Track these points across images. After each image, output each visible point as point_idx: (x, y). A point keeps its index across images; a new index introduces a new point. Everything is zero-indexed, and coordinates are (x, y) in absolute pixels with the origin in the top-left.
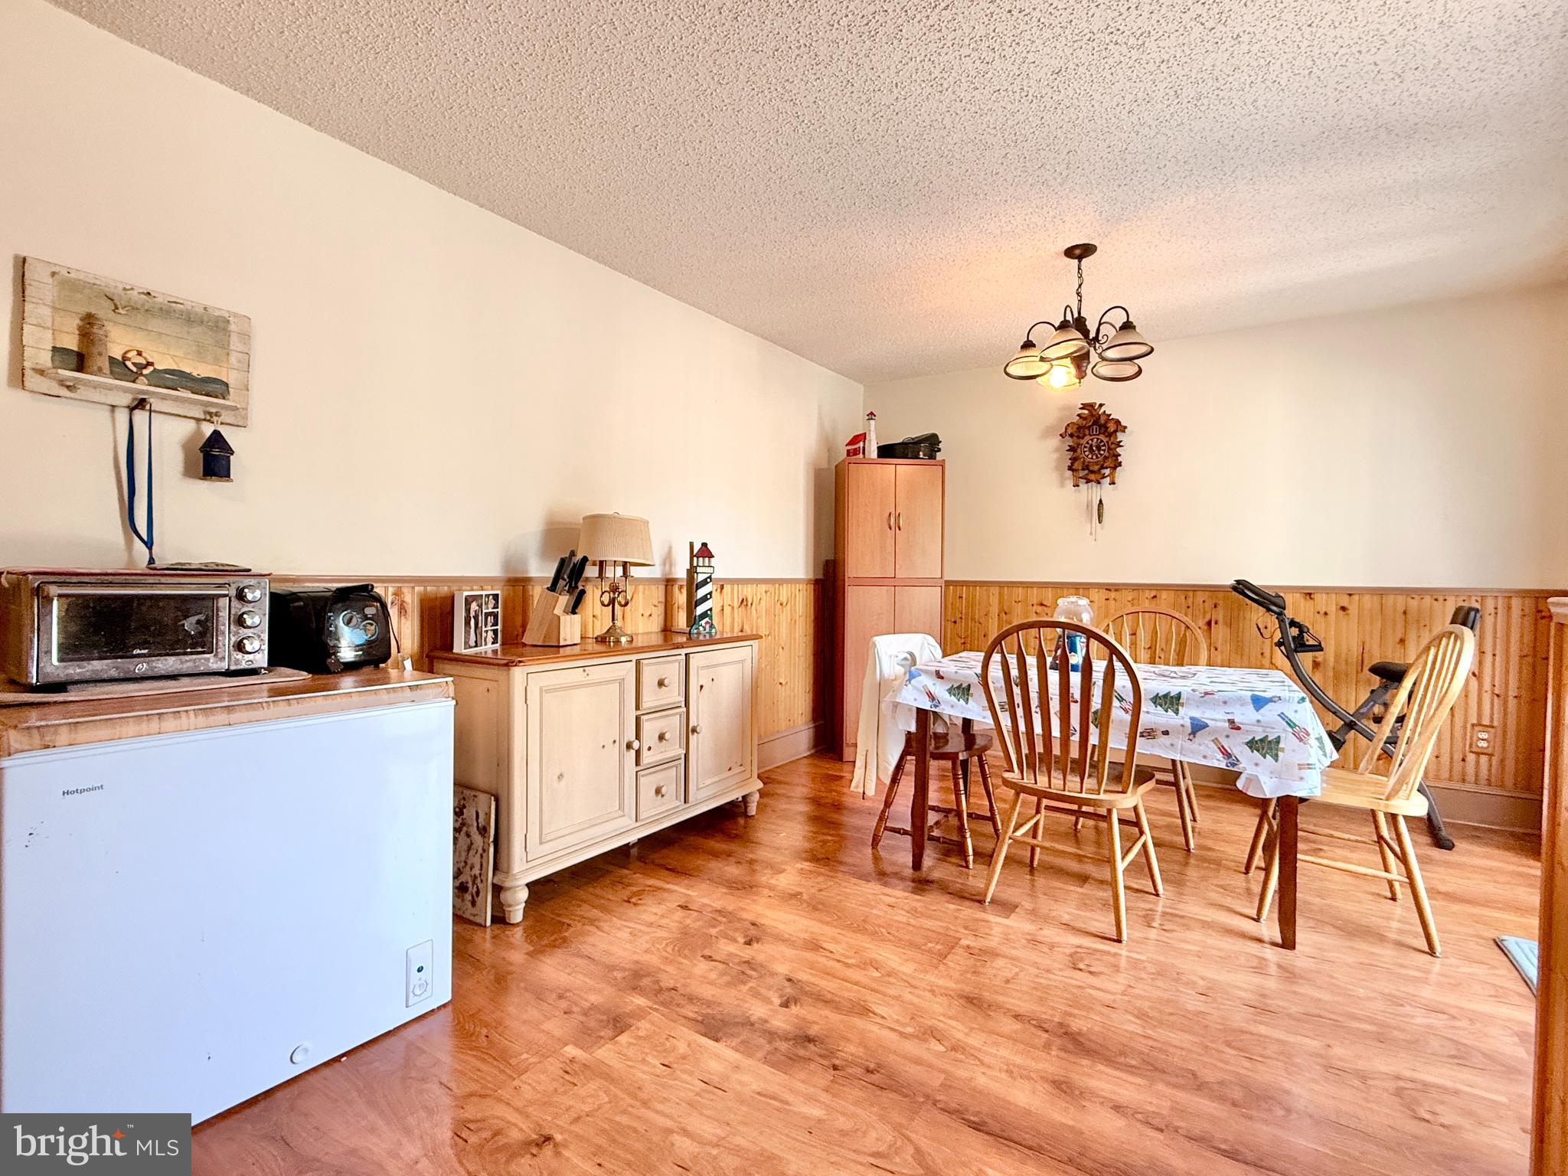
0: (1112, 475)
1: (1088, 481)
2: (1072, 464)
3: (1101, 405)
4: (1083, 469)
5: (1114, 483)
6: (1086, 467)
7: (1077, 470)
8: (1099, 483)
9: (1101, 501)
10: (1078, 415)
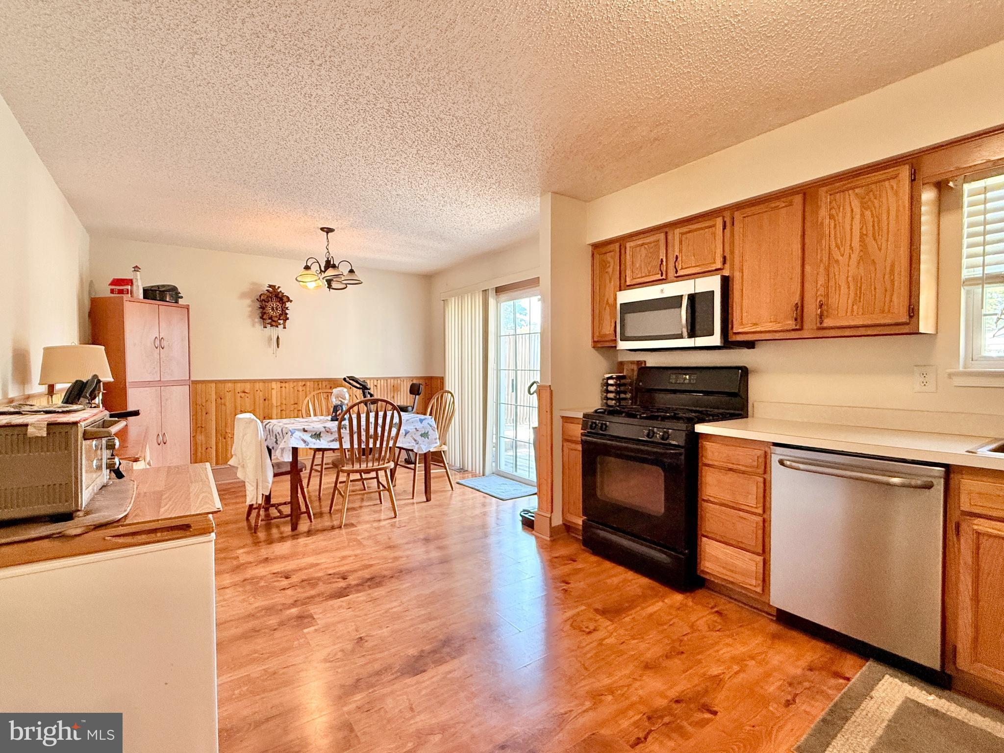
0: (284, 324)
1: (272, 326)
2: (263, 316)
3: (279, 287)
4: (269, 319)
5: (285, 328)
6: (271, 318)
7: (265, 319)
8: (277, 327)
9: (278, 337)
10: (267, 290)
